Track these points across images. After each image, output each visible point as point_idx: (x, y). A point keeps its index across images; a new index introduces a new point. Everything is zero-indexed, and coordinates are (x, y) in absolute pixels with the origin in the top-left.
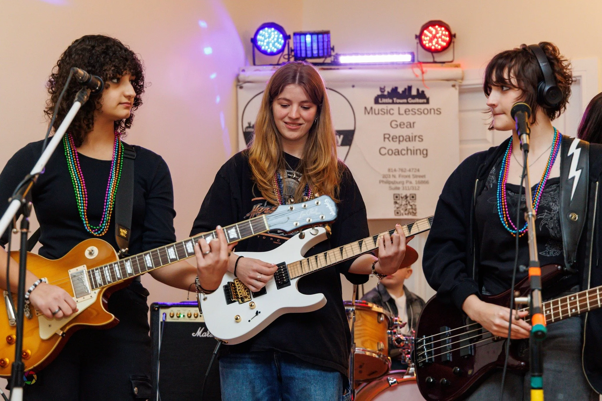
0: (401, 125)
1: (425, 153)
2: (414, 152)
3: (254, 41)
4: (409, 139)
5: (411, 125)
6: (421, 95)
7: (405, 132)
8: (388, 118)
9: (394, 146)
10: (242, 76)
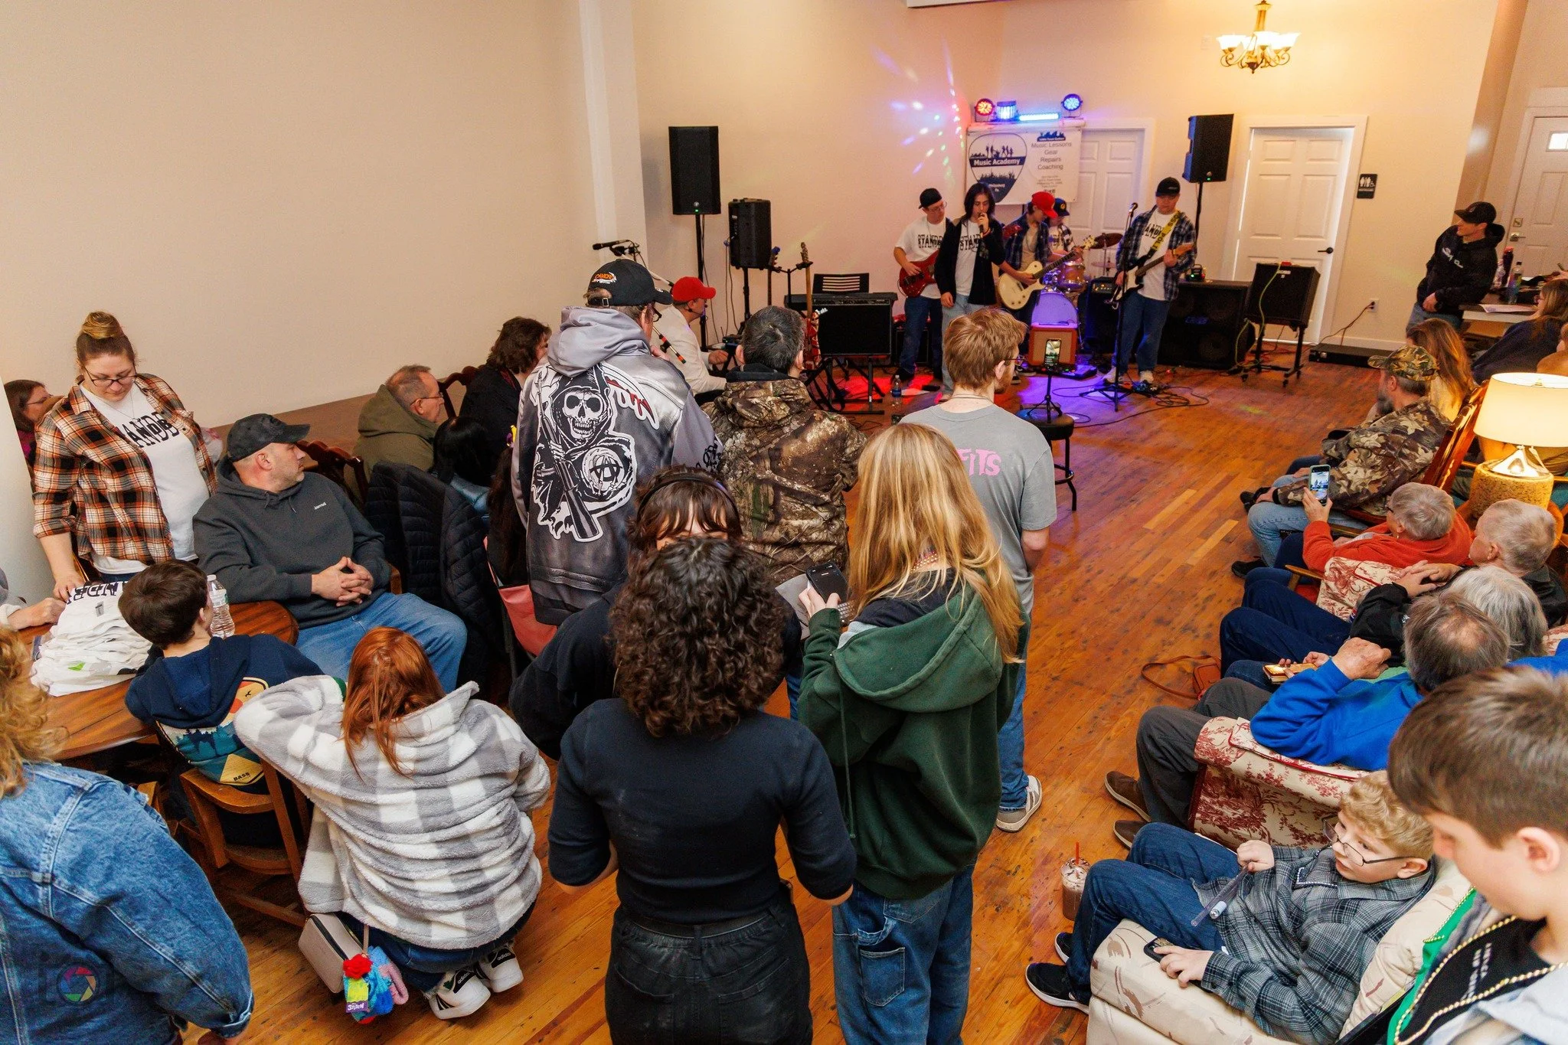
0: (1050, 153)
1: (1061, 167)
2: (1056, 167)
3: (976, 108)
4: (1054, 160)
5: (1055, 153)
6: (1062, 136)
7: (1053, 156)
8: (1043, 149)
9: (1046, 164)
10: (970, 129)
